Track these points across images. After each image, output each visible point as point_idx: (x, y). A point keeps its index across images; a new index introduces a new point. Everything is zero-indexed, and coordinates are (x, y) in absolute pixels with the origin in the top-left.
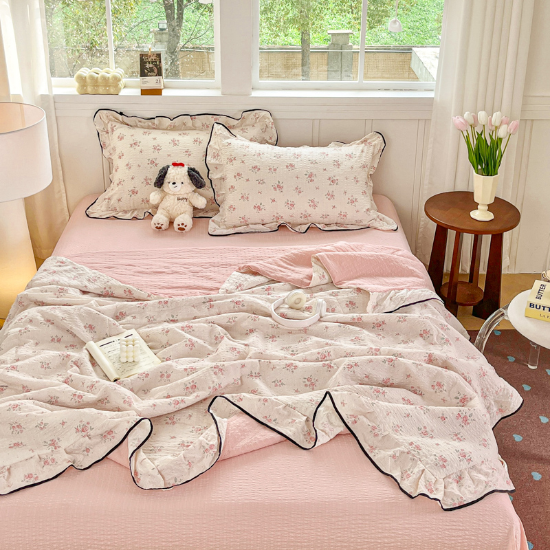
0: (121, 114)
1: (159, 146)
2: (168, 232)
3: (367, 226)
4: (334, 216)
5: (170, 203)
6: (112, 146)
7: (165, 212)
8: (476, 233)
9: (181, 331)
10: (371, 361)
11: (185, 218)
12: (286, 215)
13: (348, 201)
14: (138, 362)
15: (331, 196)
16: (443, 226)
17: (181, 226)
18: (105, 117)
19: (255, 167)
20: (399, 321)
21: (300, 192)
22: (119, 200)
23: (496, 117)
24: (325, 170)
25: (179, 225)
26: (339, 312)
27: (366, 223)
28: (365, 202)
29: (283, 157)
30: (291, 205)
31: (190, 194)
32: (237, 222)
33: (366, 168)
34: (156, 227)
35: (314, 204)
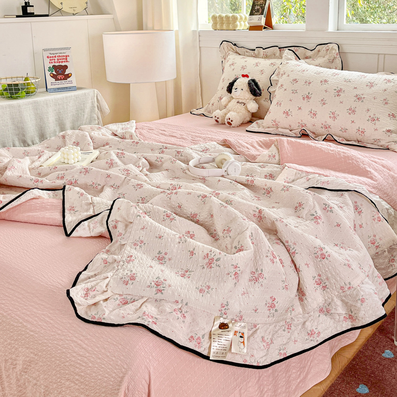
0: (235, 45)
1: (246, 66)
5: (231, 105)
12: (310, 124)
13: (368, 118)
15: (352, 111)
17: (228, 120)
19: (295, 80)
21: (324, 104)
22: (213, 104)
24: (355, 88)
29: (322, 75)
30: (314, 114)
31: (248, 100)
32: (270, 124)
35: (334, 116)
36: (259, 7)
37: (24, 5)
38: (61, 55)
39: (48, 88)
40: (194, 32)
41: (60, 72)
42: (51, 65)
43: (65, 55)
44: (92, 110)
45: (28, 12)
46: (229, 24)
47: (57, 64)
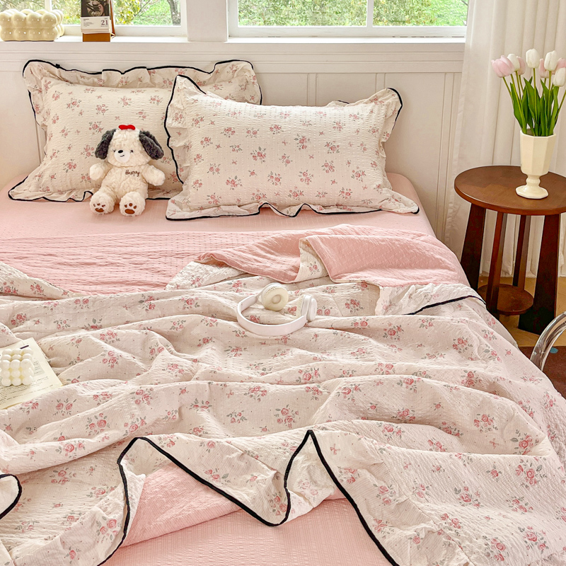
0: (58, 66)
1: (104, 105)
2: (113, 216)
3: (378, 208)
4: (334, 195)
5: (116, 178)
6: (46, 109)
7: (109, 191)
8: (524, 214)
9: (98, 341)
10: (379, 383)
11: (135, 197)
12: (271, 193)
13: (352, 174)
14: (28, 386)
15: (329, 167)
16: (480, 205)
17: (129, 207)
18: (37, 71)
19: (229, 130)
20: (422, 326)
21: (288, 162)
22: (53, 177)
23: (550, 59)
24: (321, 133)
25: (126, 206)
26: (336, 315)
27: (377, 204)
28: (375, 177)
29: (266, 117)
30: (276, 179)
31: (143, 167)
32: (204, 202)
33: (376, 133)
34: (96, 209)
35: (306, 178)
36: (95, 3)
46: (39, 30)
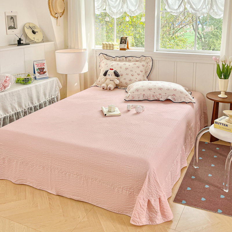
7: (106, 84)
31: (114, 79)
34: (103, 88)
36: (124, 41)
37: (19, 39)
38: (41, 63)
39: (37, 78)
40: (93, 50)
41: (42, 71)
42: (38, 68)
43: (43, 63)
44: (56, 87)
45: (21, 43)
46: (110, 47)
47: (40, 67)
